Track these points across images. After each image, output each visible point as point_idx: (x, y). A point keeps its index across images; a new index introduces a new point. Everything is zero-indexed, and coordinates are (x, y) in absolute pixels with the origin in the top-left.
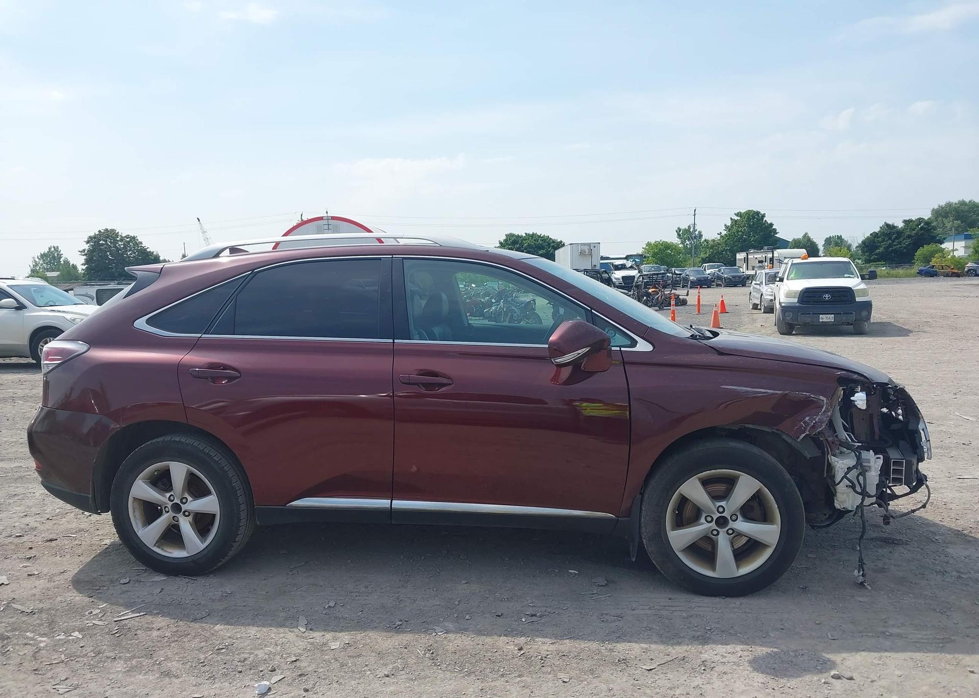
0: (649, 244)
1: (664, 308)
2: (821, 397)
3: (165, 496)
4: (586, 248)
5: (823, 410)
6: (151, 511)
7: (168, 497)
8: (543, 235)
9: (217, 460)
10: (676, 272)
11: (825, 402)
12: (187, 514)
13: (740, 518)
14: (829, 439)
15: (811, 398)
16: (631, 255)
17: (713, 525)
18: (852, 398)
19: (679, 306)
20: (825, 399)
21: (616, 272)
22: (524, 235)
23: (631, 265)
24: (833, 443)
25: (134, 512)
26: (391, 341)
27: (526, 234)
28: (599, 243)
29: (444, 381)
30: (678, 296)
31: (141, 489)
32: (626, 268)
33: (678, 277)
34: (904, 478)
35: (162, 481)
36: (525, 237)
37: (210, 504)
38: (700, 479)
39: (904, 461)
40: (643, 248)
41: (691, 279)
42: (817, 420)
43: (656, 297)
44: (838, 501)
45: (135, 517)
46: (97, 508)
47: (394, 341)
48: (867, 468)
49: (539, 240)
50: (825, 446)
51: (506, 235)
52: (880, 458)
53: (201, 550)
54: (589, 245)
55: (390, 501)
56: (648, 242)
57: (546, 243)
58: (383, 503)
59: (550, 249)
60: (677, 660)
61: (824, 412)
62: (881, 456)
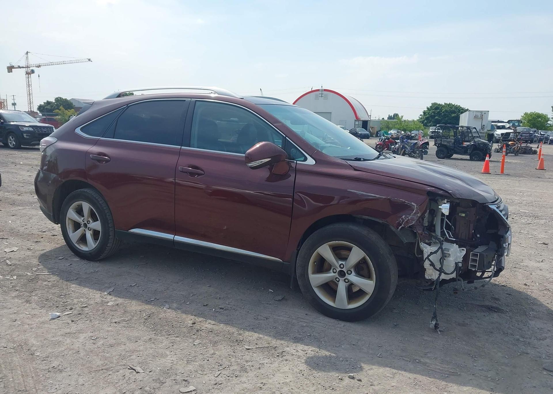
0: (526, 114)
1: (519, 155)
2: (412, 203)
3: (81, 219)
4: (479, 114)
5: (414, 212)
6: (77, 226)
7: (82, 220)
8: (456, 105)
9: (101, 203)
10: (542, 133)
11: (416, 207)
12: (90, 229)
13: (353, 273)
14: (419, 232)
15: (406, 203)
16: (512, 120)
17: (336, 275)
18: (440, 207)
19: (531, 154)
20: (415, 205)
21: (497, 130)
22: (443, 104)
23: (509, 126)
24: (421, 235)
25: (69, 225)
26: (180, 147)
27: (445, 103)
28: (489, 111)
29: (199, 171)
30: (531, 148)
31: (71, 214)
32: (505, 128)
33: (543, 137)
34: (477, 265)
35: (79, 211)
36: (444, 105)
37: (97, 225)
38: (330, 246)
39: (479, 254)
40: (522, 116)
41: (550, 138)
42: (409, 218)
43: (513, 148)
44: (427, 274)
45: (69, 227)
46: (56, 222)
47: (181, 147)
48: (446, 255)
49: (453, 108)
50: (417, 237)
51: (432, 104)
52: (464, 250)
53: (94, 248)
54: (481, 112)
55: (174, 236)
56: (526, 113)
57: (457, 110)
58: (170, 236)
59: (459, 114)
60: (271, 347)
61: (414, 213)
62: (465, 249)
